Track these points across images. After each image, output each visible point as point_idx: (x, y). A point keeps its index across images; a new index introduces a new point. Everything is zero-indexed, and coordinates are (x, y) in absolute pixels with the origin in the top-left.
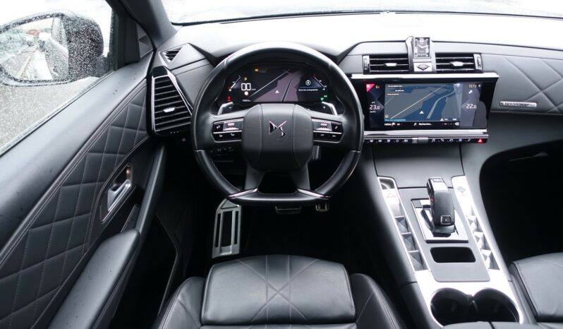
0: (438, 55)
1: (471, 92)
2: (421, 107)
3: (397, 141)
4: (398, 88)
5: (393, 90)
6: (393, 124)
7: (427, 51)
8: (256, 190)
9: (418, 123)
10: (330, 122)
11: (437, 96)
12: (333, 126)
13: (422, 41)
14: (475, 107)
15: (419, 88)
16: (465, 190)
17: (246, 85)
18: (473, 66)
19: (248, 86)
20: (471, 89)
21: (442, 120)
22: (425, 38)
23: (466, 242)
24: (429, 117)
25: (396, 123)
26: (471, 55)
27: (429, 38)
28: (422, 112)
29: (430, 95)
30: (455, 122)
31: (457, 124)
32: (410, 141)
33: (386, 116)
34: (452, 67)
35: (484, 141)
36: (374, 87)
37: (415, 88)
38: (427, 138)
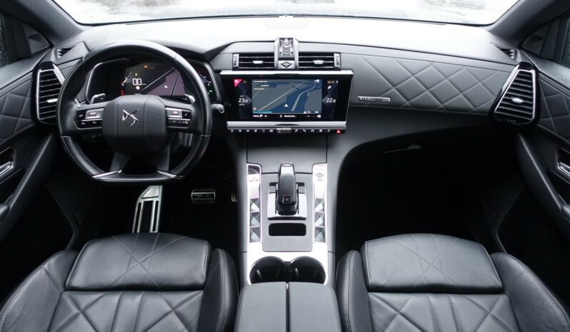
0: (301, 54)
1: (330, 87)
2: (285, 100)
3: (264, 131)
4: (264, 84)
5: (259, 85)
6: (261, 116)
7: (291, 51)
8: (120, 171)
9: (283, 115)
10: (181, 110)
11: (299, 91)
12: (183, 113)
13: (286, 41)
14: (334, 101)
15: (283, 83)
16: (323, 175)
17: (137, 80)
18: (333, 64)
19: (139, 81)
20: (330, 85)
21: (305, 113)
22: (289, 39)
23: (304, 219)
24: (293, 110)
25: (264, 115)
26: (332, 54)
27: (292, 39)
28: (286, 106)
29: (292, 90)
30: (318, 114)
31: (319, 116)
32: (275, 131)
33: (254, 109)
34: (313, 64)
35: (343, 132)
36: (242, 82)
37: (279, 83)
38: (290, 129)
